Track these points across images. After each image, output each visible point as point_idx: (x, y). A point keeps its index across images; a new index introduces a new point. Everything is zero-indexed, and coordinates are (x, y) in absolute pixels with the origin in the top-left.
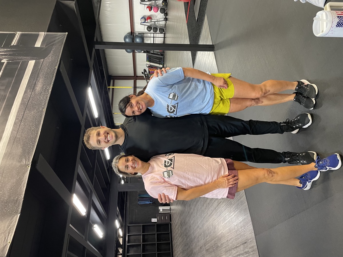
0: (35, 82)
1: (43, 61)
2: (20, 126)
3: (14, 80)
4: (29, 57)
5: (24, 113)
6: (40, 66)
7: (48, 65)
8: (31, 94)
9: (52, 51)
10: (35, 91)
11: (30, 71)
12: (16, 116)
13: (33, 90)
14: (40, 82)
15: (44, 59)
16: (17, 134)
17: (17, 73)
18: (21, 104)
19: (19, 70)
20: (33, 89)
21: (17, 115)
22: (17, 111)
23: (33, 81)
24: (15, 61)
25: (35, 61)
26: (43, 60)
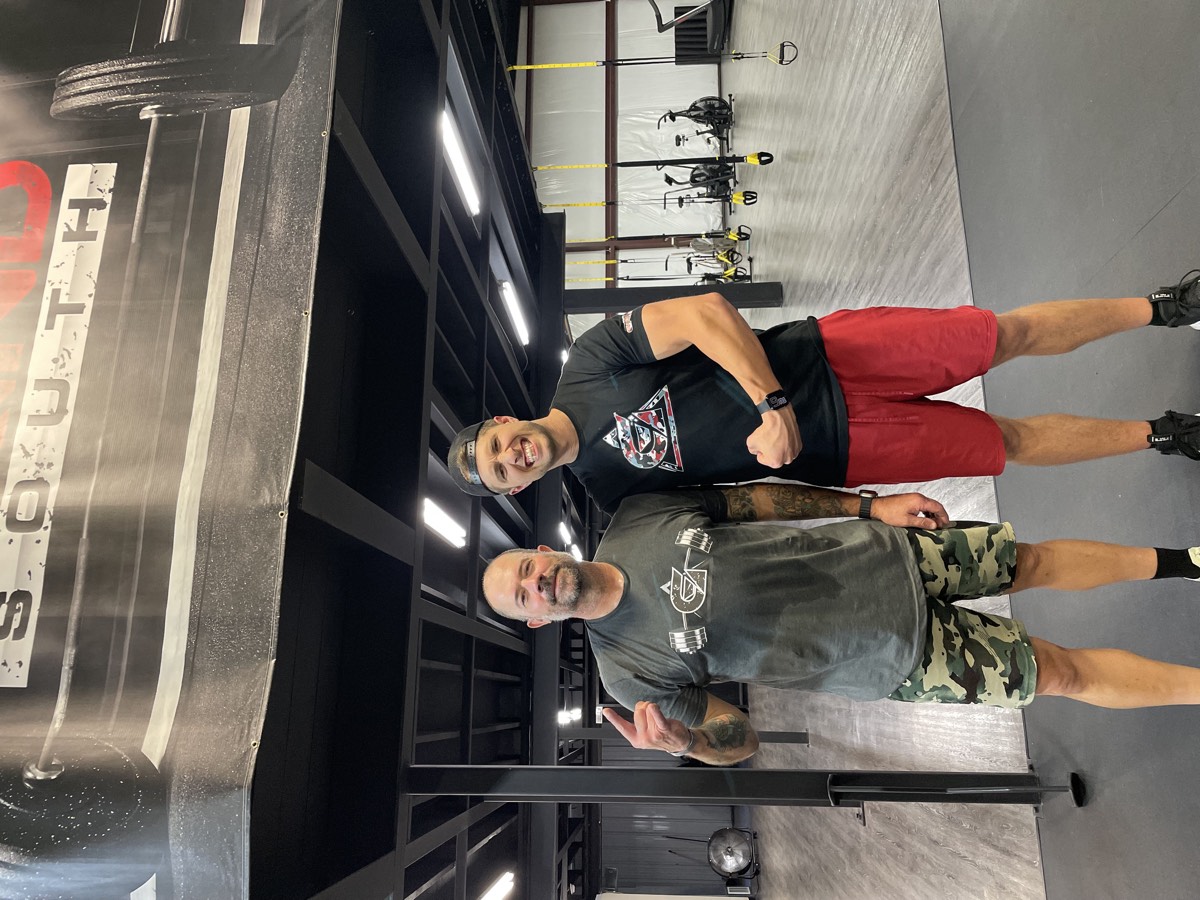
0: (261, 199)
1: (278, 106)
2: (238, 374)
3: (192, 197)
4: (227, 94)
5: (246, 326)
6: (270, 133)
7: (298, 126)
8: (258, 249)
9: (301, 62)
10: (267, 238)
11: (241, 156)
12: (223, 339)
13: (260, 235)
14: (279, 201)
15: (278, 97)
16: (234, 402)
17: (199, 166)
18: (231, 291)
19: (202, 151)
20: (261, 231)
21: (224, 334)
22: (221, 320)
23: (256, 198)
24: (184, 112)
25: (249, 108)
26: (273, 103)
